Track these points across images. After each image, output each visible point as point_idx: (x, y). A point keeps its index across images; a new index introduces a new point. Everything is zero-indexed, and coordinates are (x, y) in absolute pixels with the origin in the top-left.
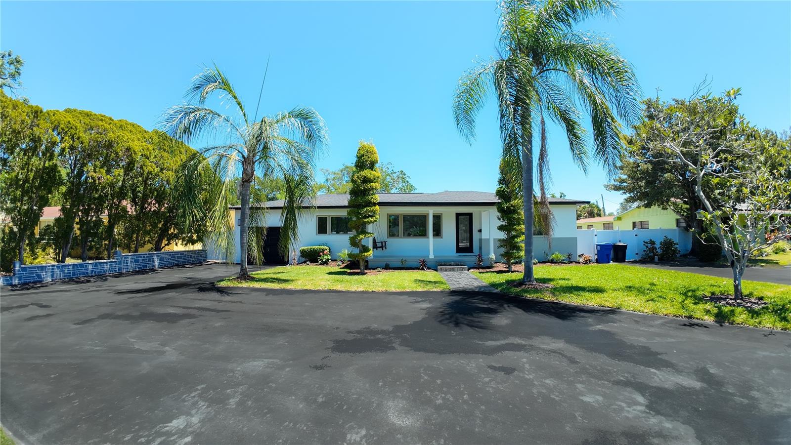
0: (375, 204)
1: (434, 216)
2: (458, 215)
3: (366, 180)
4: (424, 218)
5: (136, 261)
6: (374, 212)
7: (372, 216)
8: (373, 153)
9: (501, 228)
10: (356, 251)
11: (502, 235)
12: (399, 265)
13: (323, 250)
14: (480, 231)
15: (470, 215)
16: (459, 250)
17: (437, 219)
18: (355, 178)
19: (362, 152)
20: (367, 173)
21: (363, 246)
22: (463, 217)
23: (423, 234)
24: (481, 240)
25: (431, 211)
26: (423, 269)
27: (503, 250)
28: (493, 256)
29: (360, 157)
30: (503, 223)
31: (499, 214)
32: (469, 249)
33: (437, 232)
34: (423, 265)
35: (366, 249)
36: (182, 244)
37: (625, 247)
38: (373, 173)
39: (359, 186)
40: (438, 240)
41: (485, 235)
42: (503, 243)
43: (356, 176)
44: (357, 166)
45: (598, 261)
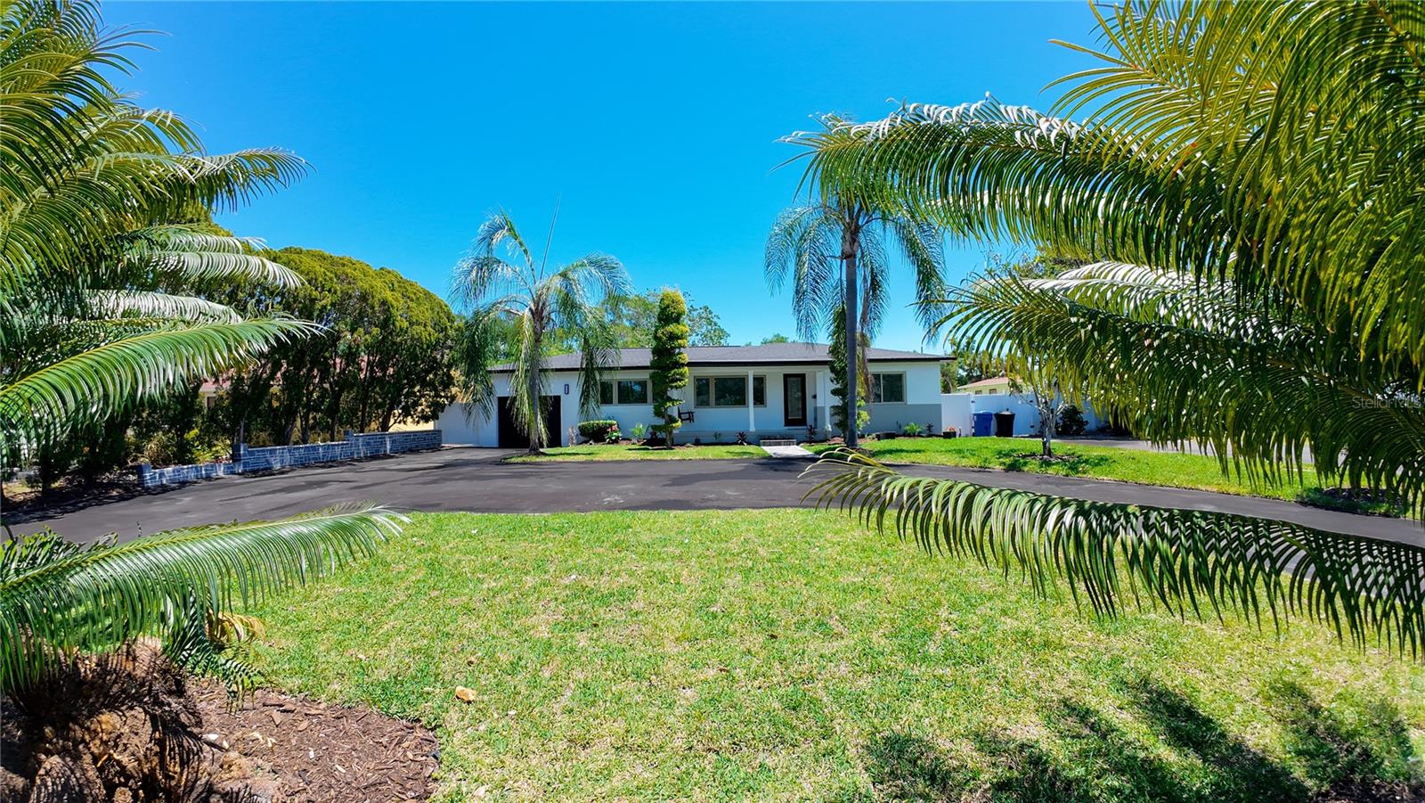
0: (683, 365)
1: (754, 379)
2: (786, 377)
3: (673, 337)
4: (742, 381)
5: (368, 444)
6: (682, 375)
7: (680, 380)
8: (678, 302)
9: (835, 392)
10: (661, 422)
11: (837, 401)
12: (714, 440)
13: (611, 425)
14: (815, 397)
15: (803, 376)
16: (788, 422)
17: (760, 381)
18: (659, 334)
19: (666, 302)
20: (672, 328)
21: (670, 416)
22: (793, 379)
23: (742, 401)
24: (816, 409)
25: (751, 373)
26: (742, 444)
27: (837, 418)
28: (829, 427)
29: (663, 310)
30: (838, 386)
31: (833, 375)
32: (802, 422)
33: (760, 399)
34: (742, 439)
35: (673, 420)
36: (414, 422)
37: (1012, 417)
38: (681, 327)
39: (664, 344)
40: (761, 409)
41: (820, 403)
42: (837, 410)
43: (660, 332)
44: (660, 319)
45: (974, 435)
